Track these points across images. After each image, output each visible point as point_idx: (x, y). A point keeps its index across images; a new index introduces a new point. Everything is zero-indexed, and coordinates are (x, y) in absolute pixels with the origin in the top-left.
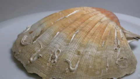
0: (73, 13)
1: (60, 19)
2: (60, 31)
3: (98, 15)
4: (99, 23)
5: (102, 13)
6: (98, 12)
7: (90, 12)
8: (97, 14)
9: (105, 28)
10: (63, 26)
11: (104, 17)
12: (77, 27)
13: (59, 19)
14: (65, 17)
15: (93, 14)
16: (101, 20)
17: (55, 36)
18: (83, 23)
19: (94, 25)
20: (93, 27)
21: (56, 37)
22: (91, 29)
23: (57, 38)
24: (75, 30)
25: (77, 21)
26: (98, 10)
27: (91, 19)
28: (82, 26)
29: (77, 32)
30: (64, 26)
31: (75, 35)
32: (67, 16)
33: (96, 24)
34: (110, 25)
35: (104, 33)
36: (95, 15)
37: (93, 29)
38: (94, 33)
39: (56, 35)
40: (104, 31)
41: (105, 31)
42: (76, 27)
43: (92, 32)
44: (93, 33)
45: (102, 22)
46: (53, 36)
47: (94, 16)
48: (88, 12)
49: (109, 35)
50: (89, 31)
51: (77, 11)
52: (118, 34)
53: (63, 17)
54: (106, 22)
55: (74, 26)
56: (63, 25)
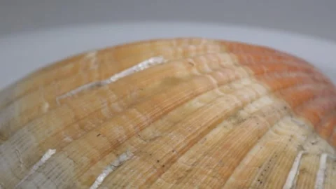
0: (134, 68)
1: (80, 89)
2: (60, 148)
3: (236, 85)
4: (225, 123)
5: (259, 75)
6: (241, 71)
7: (207, 68)
8: (229, 82)
9: (248, 147)
10: (76, 126)
11: (258, 97)
12: (129, 137)
13: (73, 92)
14: (99, 85)
15: (214, 82)
16: (239, 108)
17: (35, 167)
18: (160, 117)
19: (202, 135)
20: (192, 143)
21: (38, 171)
22: (182, 152)
23: (41, 175)
24: (116, 147)
25: (133, 111)
26: (242, 63)
27: (196, 103)
28: (149, 132)
29: (124, 157)
30: (82, 127)
31: (110, 170)
32: (108, 82)
33: (211, 128)
34: (276, 132)
35: (238, 170)
36: (220, 84)
37: (192, 151)
38: (189, 171)
39: (38, 164)
40: (238, 164)
41: (247, 161)
42: (125, 137)
43: (183, 161)
44: (188, 167)
45: (241, 121)
46: (30, 162)
47: (217, 90)
48: (195, 71)
49: (255, 182)
50: (172, 161)
51: (151, 61)
52: (304, 177)
53: (94, 83)
54: (262, 119)
55: (117, 131)
56: (77, 119)
